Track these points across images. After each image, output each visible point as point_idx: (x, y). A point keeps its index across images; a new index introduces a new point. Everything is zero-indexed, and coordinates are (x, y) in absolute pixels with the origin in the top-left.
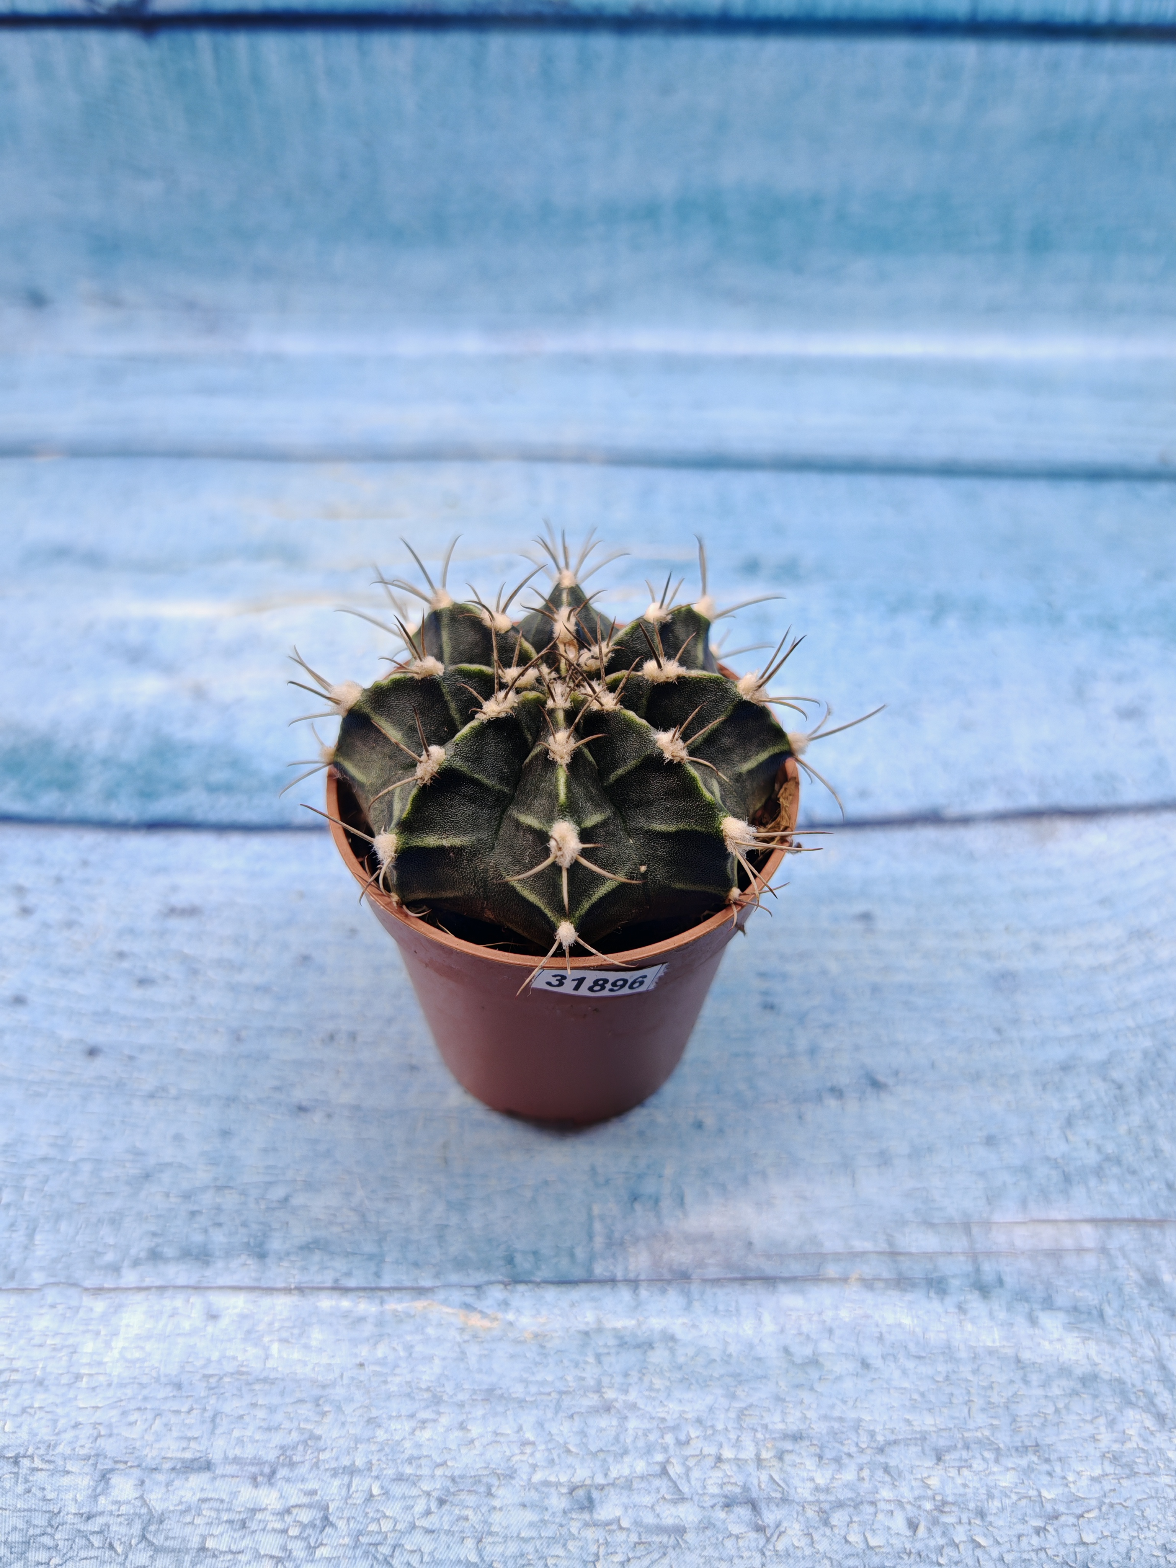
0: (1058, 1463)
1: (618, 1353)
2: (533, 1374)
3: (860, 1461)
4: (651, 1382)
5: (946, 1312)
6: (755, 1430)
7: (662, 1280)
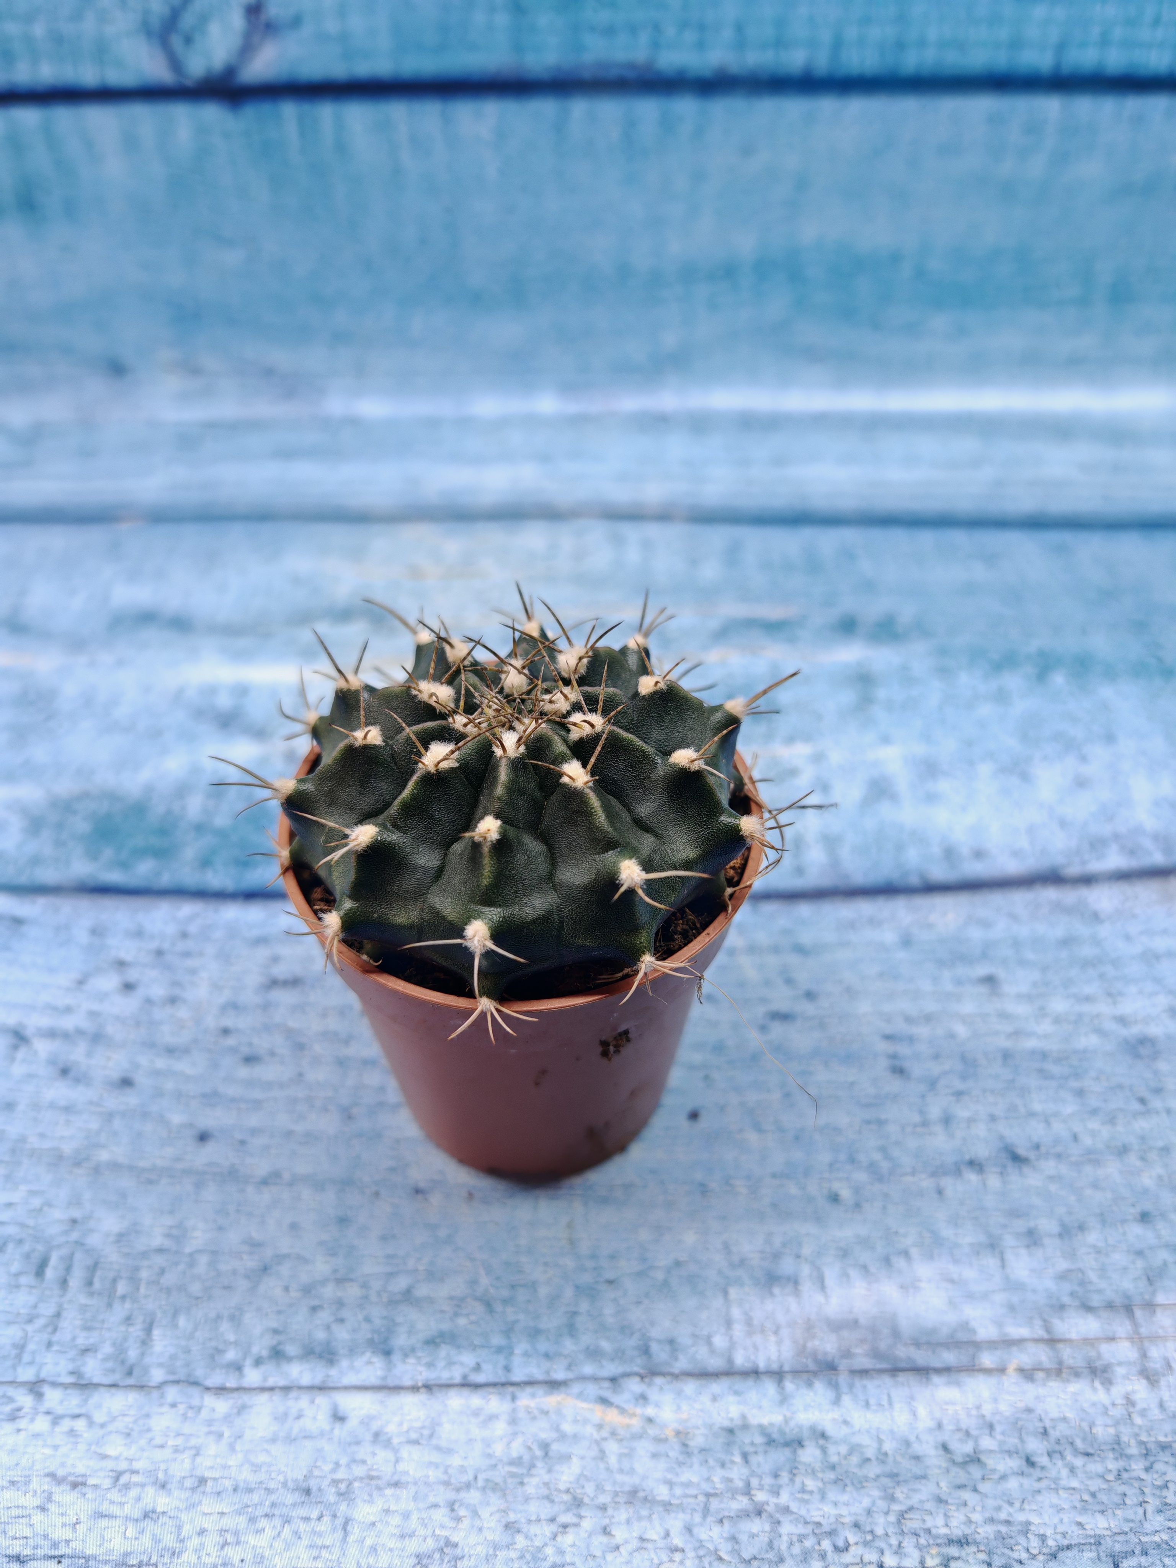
1: (766, 1452)
2: (677, 1474)
4: (803, 1483)
6: (916, 1535)
7: (807, 1372)
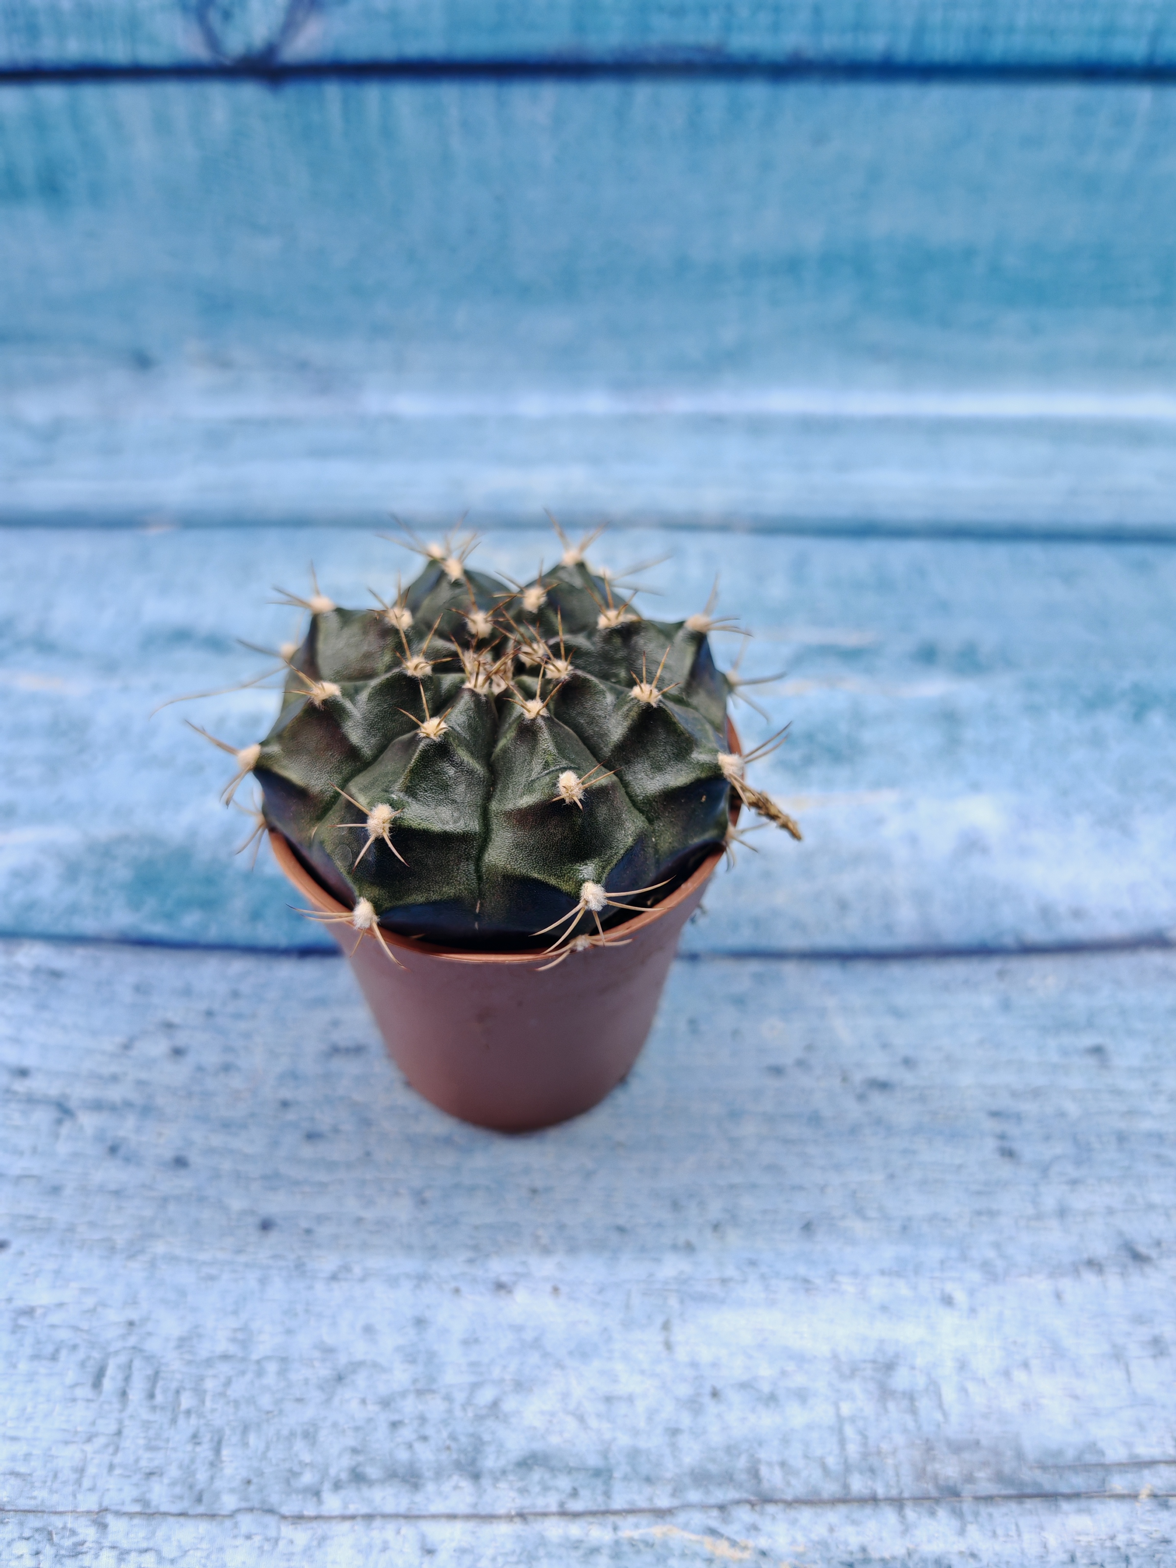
7: (929, 1498)
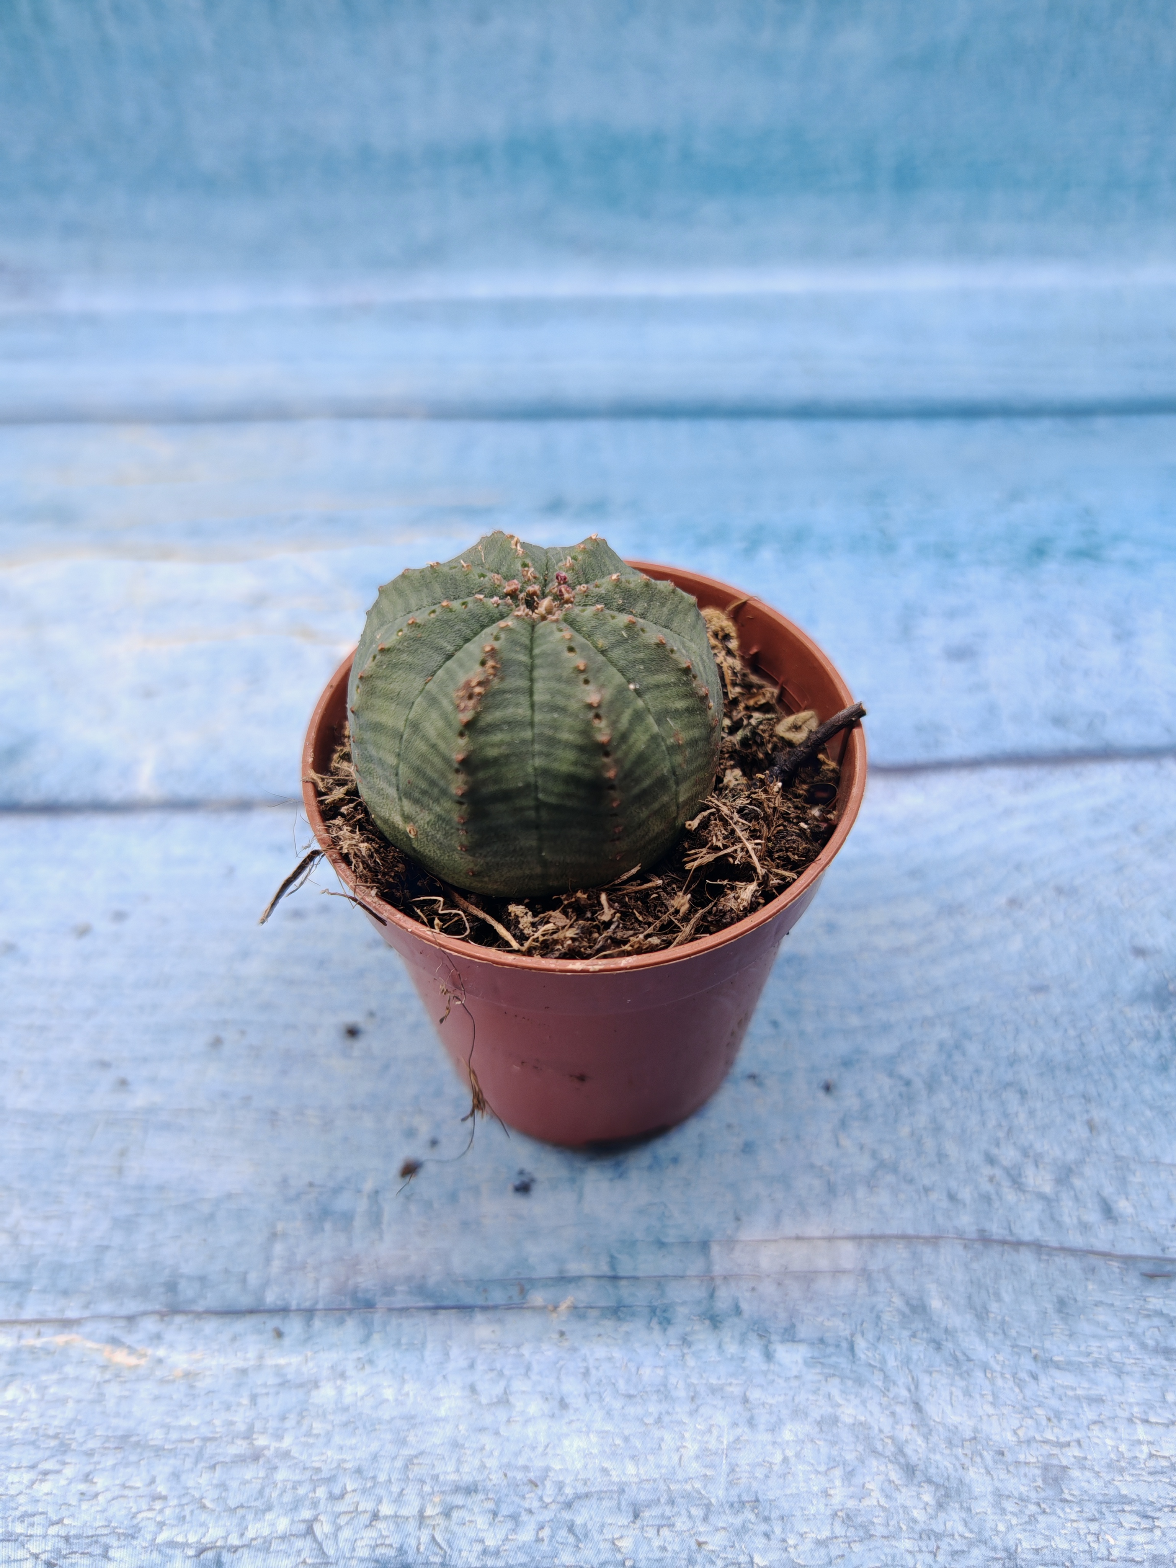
0: (780, 1523)
2: (177, 1417)
3: (541, 1518)
4: (310, 1426)
5: (667, 1345)
6: (422, 1481)
7: (342, 1309)
